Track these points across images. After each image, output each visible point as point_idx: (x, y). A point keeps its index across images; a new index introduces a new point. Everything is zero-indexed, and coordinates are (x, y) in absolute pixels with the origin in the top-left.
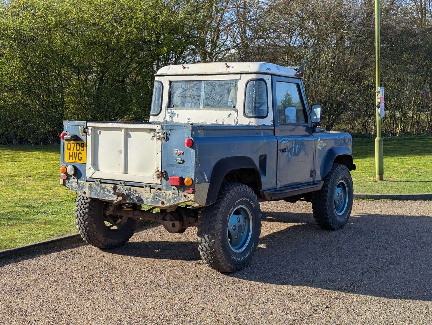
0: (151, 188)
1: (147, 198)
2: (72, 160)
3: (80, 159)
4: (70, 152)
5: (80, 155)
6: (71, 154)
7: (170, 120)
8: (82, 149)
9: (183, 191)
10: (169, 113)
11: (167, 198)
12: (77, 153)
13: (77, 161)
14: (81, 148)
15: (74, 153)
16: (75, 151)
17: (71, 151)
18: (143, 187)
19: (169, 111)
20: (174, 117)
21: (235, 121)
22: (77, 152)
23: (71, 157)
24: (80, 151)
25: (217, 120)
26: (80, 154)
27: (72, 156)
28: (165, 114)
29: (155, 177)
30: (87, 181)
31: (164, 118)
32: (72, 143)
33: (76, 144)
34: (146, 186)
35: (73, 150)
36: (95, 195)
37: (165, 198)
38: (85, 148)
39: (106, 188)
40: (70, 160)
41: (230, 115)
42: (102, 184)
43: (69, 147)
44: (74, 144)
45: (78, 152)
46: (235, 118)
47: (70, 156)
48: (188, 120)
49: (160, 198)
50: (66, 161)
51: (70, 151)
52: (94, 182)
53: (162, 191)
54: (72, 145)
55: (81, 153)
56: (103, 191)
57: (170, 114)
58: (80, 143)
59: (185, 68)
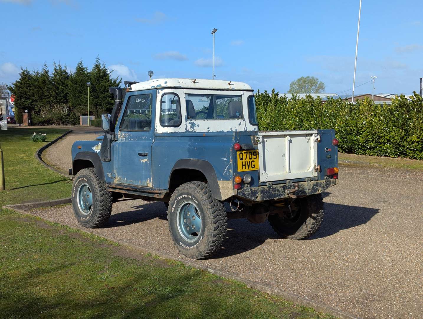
0: (311, 181)
1: (308, 190)
2: (245, 168)
3: (253, 166)
4: (242, 162)
5: (253, 163)
6: (244, 164)
7: (192, 130)
8: (255, 157)
9: (332, 178)
10: (190, 123)
11: (322, 185)
12: (250, 161)
13: (251, 169)
14: (253, 157)
15: (247, 162)
16: (248, 160)
17: (244, 160)
18: (306, 181)
19: (189, 121)
20: (195, 127)
21: (244, 129)
22: (250, 160)
23: (244, 167)
24: (253, 160)
25: (231, 128)
26: (253, 162)
27: (245, 165)
28: (186, 125)
29: (314, 171)
30: (259, 186)
31: (186, 129)
32: (245, 153)
33: (248, 154)
34: (308, 180)
35: (246, 159)
36: (268, 197)
37: (321, 187)
38: (257, 156)
39: (277, 188)
40: (243, 169)
41: (240, 123)
42: (273, 186)
43: (241, 157)
44: (246, 154)
45: (251, 160)
46: (245, 126)
47: (243, 165)
48: (208, 130)
49: (318, 187)
50: (239, 171)
51: (242, 161)
52: (267, 185)
53: (319, 181)
54: (245, 155)
55: (254, 161)
56: (274, 192)
57: (190, 125)
58: (252, 151)
59: (196, 82)
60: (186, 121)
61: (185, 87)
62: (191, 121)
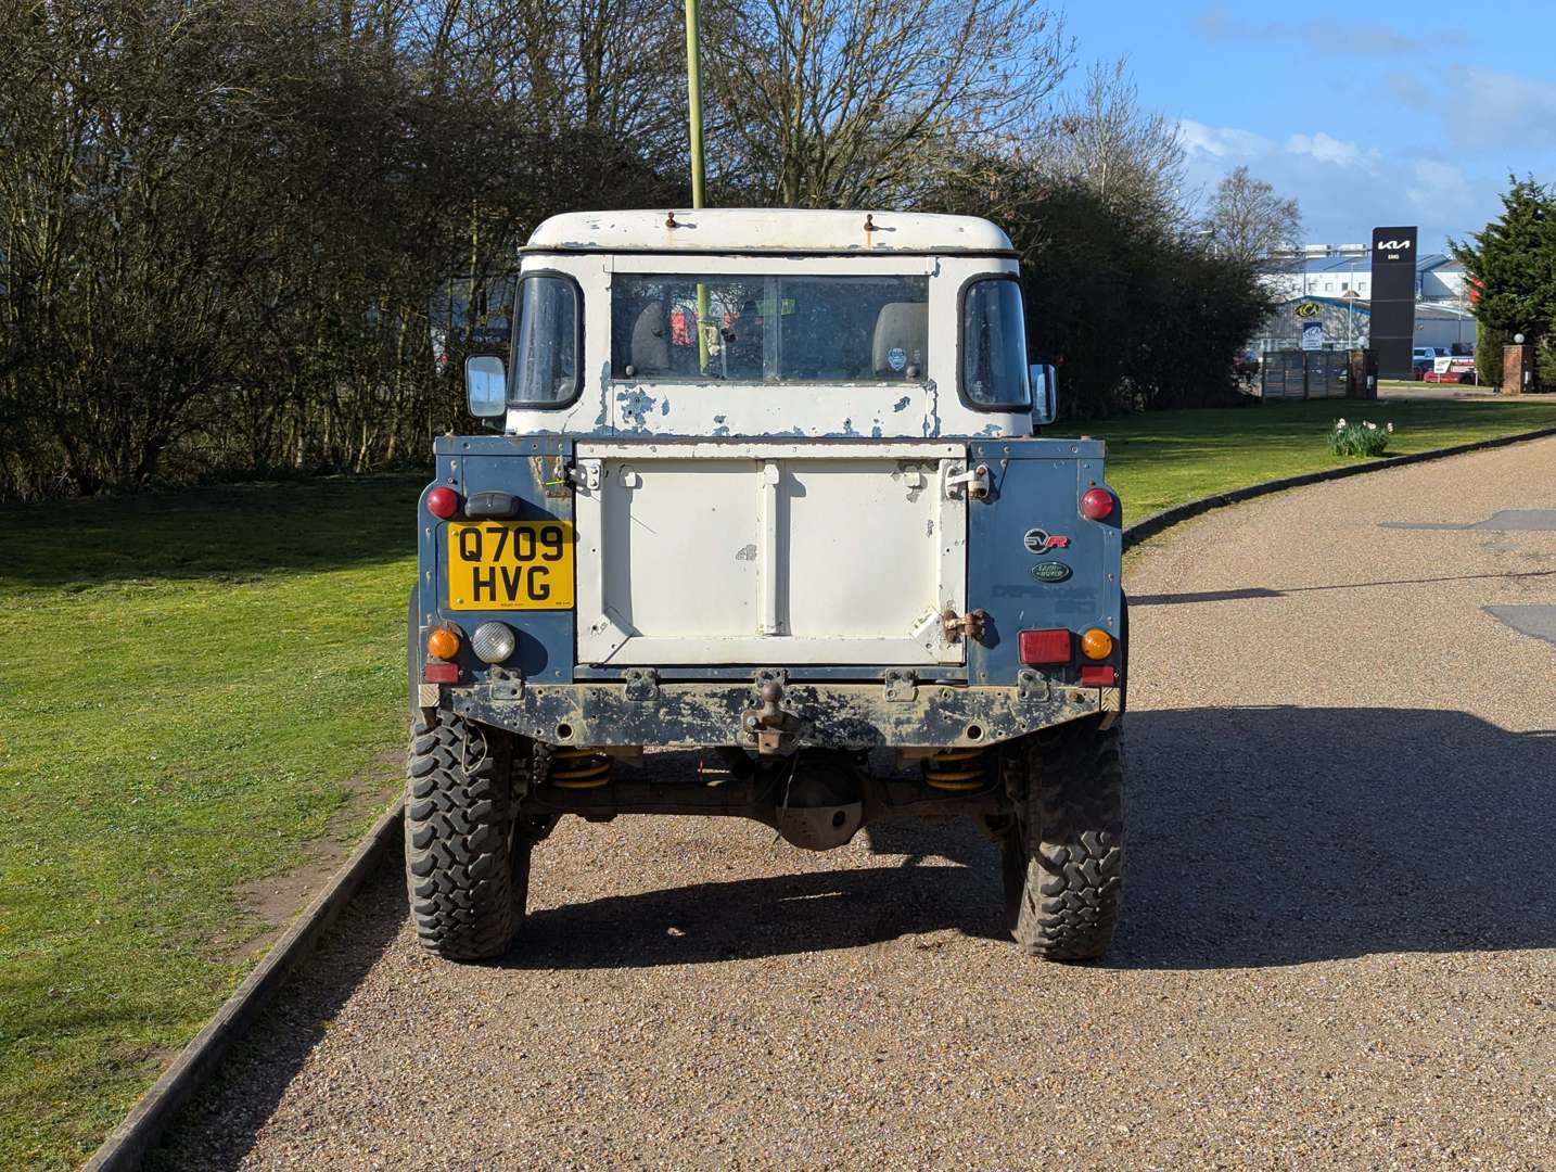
0: (917, 682)
1: (899, 723)
2: (493, 597)
3: (538, 591)
4: (476, 570)
5: (539, 578)
6: (484, 576)
7: (629, 427)
8: (553, 551)
9: (1069, 682)
10: (622, 397)
11: (997, 710)
12: (518, 569)
13: (523, 601)
14: (541, 548)
15: (504, 570)
16: (509, 560)
17: (485, 564)
18: (881, 682)
19: (621, 389)
20: (647, 415)
21: (926, 425)
22: (520, 563)
23: (485, 590)
24: (538, 561)
25: (848, 422)
26: (538, 576)
27: (491, 584)
28: (603, 403)
29: (938, 639)
30: (576, 681)
31: (601, 419)
32: (490, 530)
33: (511, 535)
34: (896, 677)
35: (497, 558)
36: (626, 734)
37: (987, 715)
38: (567, 547)
39: (688, 699)
40: (477, 598)
41: (905, 401)
42: (662, 686)
43: (471, 546)
44: (499, 536)
45: (526, 566)
46: (928, 413)
47: (478, 584)
48: (719, 426)
49: (964, 714)
50: (454, 605)
51: (474, 564)
52: (624, 681)
53: (972, 689)
54: (490, 542)
55: (545, 571)
56: (667, 714)
57: (625, 403)
58: (538, 526)
59: (680, 225)
60: (604, 389)
61: (613, 245)
62: (633, 386)
